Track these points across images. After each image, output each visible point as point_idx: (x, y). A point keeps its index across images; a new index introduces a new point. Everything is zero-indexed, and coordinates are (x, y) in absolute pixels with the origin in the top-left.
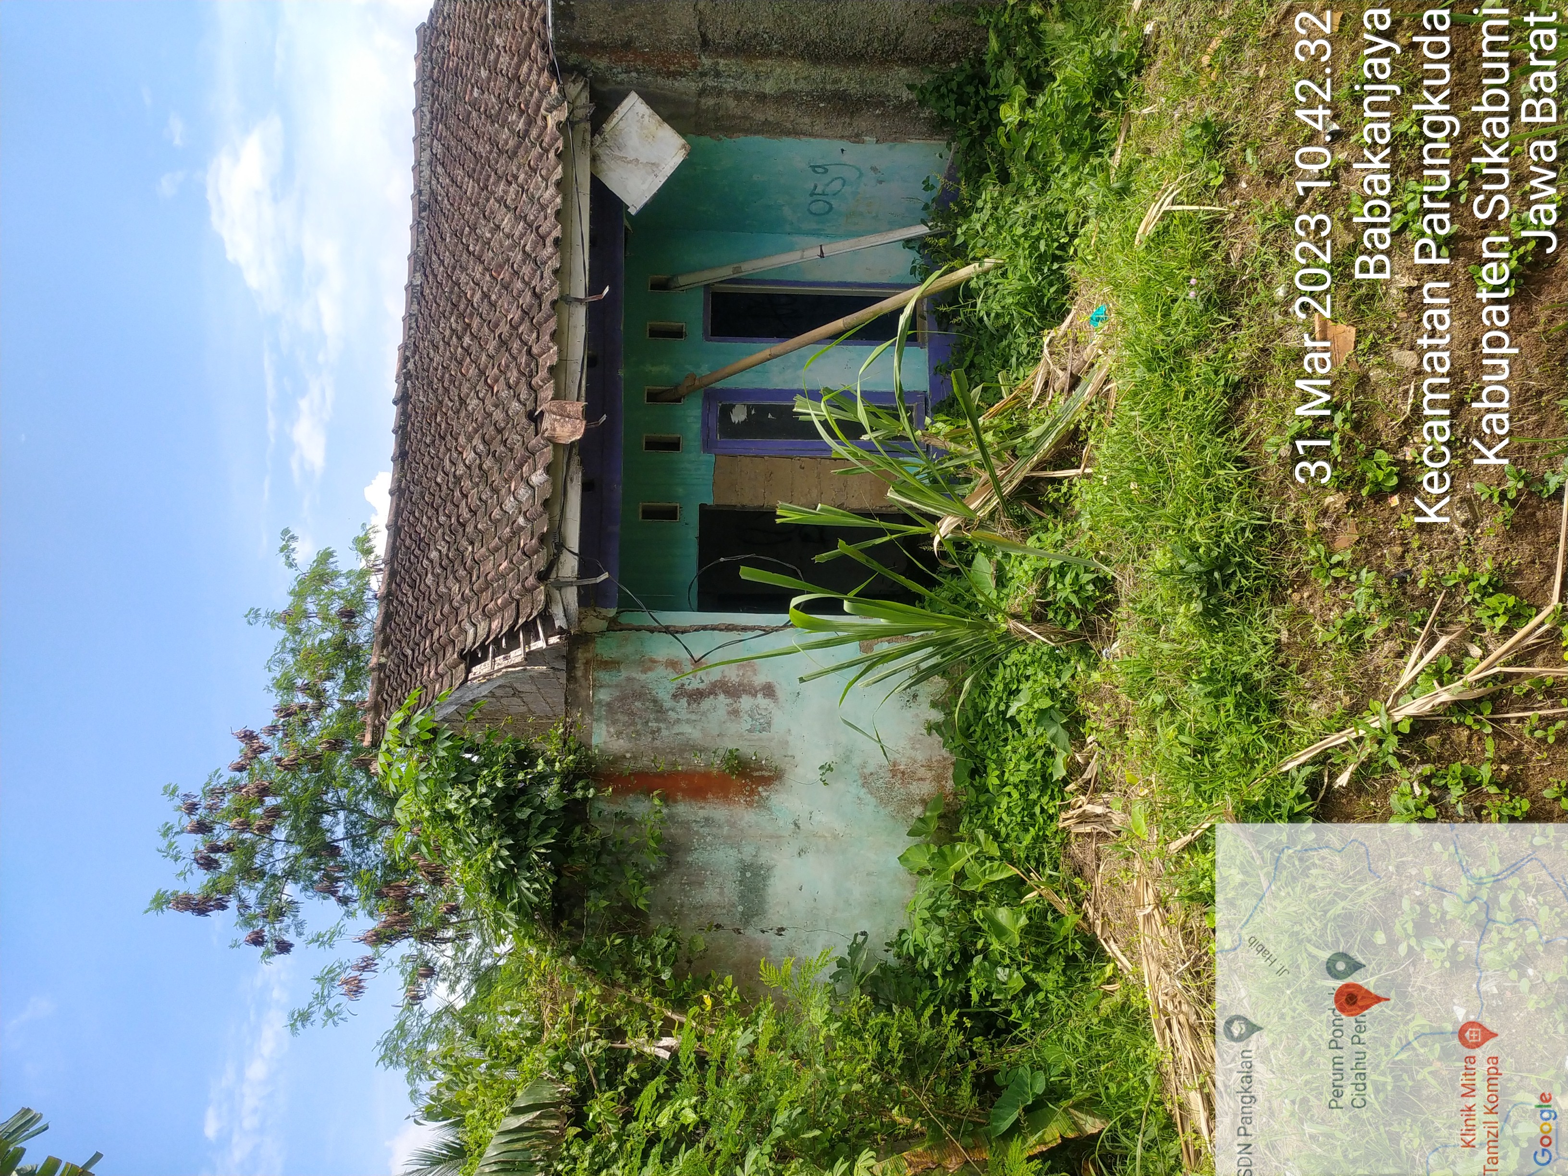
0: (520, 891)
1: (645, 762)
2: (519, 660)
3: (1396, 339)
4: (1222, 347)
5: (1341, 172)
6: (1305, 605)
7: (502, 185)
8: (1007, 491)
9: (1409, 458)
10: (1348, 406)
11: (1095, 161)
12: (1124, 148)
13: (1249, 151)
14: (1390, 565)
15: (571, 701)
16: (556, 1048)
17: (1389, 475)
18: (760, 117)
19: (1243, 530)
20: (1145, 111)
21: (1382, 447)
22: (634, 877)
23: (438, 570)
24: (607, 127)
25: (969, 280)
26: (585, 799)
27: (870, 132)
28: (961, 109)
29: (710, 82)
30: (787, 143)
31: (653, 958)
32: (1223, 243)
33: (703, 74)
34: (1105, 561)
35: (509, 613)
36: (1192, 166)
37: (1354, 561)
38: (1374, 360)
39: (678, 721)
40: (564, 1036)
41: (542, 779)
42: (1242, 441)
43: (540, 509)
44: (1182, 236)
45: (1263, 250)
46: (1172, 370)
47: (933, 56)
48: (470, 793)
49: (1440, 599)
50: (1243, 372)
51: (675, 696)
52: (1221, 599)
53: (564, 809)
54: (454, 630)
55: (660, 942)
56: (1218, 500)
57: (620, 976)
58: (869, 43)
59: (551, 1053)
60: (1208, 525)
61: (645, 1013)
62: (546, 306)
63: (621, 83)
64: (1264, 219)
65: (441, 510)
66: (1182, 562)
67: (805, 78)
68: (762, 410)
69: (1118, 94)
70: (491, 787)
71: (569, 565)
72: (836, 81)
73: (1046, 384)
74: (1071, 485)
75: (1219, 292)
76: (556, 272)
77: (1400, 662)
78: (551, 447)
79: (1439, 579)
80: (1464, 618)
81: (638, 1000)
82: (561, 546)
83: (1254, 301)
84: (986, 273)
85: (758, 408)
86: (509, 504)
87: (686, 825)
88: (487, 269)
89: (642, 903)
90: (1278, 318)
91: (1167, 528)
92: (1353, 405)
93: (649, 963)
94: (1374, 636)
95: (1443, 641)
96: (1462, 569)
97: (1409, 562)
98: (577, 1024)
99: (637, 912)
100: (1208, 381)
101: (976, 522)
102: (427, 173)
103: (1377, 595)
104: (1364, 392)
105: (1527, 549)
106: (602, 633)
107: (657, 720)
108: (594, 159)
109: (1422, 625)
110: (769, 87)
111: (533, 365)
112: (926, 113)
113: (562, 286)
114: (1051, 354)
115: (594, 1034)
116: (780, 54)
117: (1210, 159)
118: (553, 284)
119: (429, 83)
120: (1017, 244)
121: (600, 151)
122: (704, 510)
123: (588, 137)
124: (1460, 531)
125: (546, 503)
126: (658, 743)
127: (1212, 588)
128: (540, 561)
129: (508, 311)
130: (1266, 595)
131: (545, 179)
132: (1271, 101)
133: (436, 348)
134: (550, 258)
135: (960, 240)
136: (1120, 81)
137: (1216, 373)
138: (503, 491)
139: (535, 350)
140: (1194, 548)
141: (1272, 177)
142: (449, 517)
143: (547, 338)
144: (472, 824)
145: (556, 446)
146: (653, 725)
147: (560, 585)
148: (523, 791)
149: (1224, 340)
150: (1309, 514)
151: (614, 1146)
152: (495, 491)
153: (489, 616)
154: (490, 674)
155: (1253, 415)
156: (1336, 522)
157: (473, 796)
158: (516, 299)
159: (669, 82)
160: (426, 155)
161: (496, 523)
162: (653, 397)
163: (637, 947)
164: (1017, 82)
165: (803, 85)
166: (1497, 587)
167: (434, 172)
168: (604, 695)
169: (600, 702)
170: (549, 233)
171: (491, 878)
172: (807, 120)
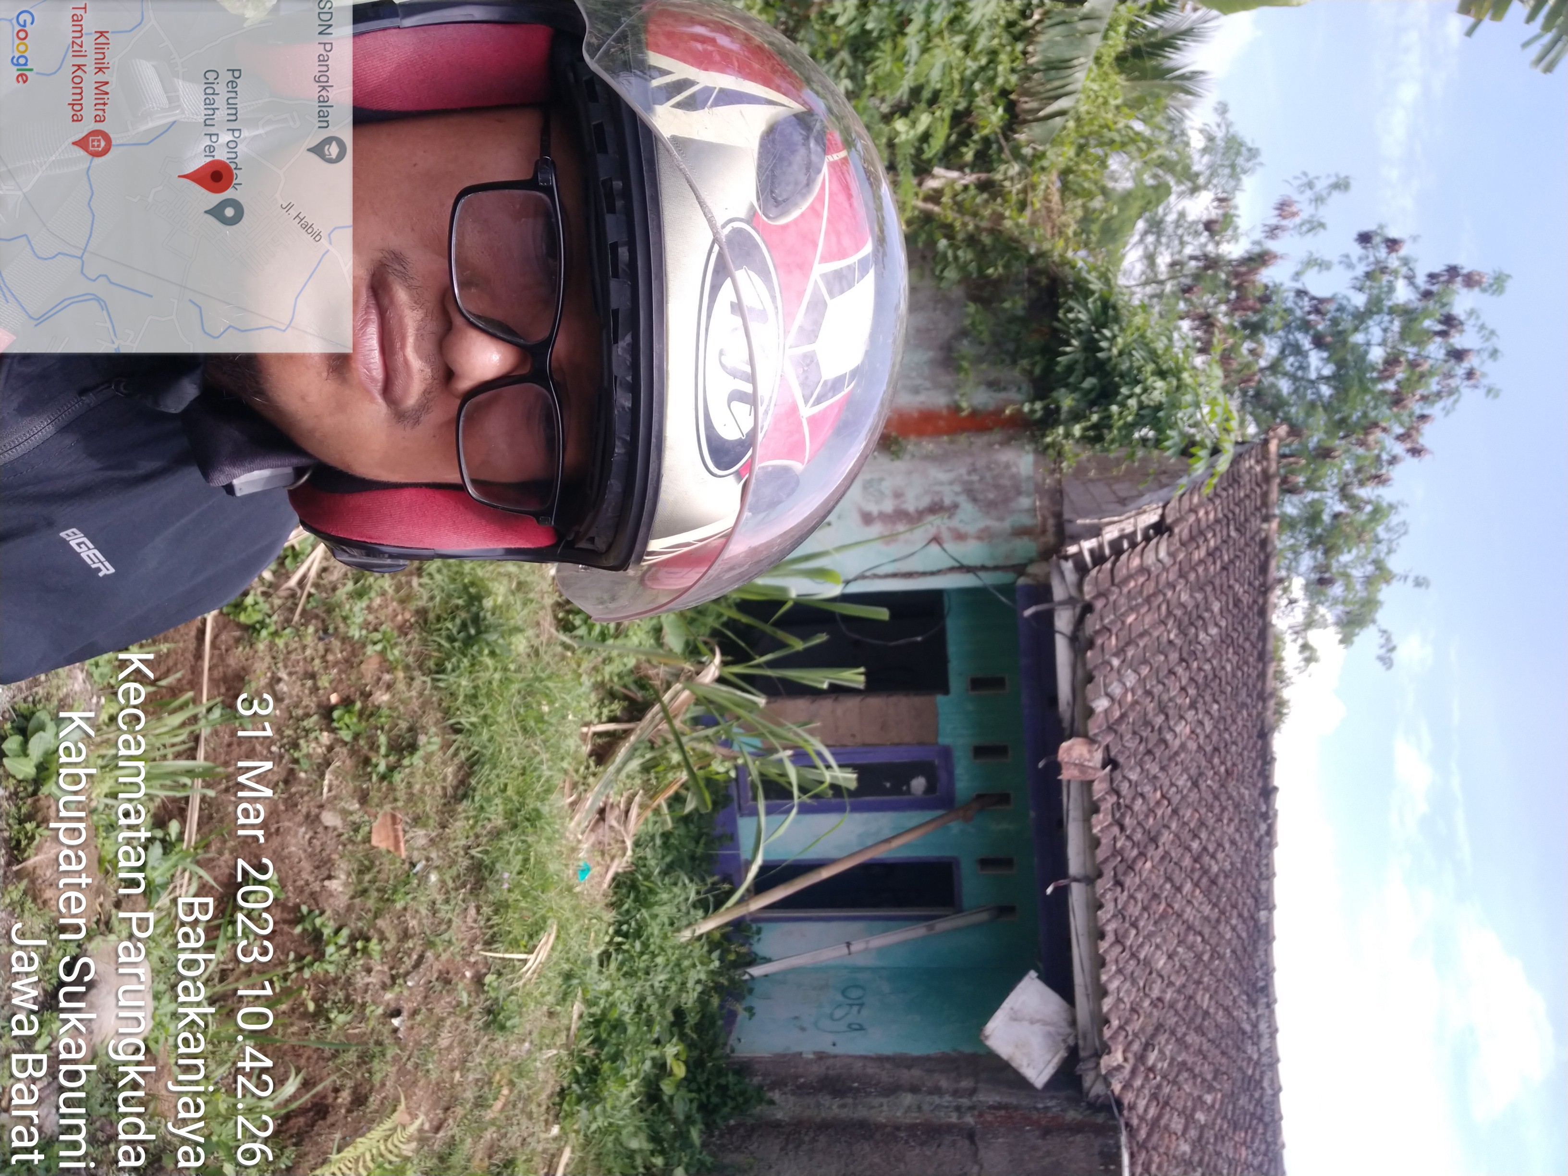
0: (1088, 310)
1: (981, 440)
2: (1108, 529)
3: (340, 835)
4: (478, 829)
5: (388, 981)
6: (399, 610)
7: (1168, 996)
8: (657, 708)
9: (325, 734)
10: (375, 778)
11: (594, 1010)
12: (571, 1019)
13: (466, 1004)
14: (336, 644)
15: (1057, 495)
16: (1043, 169)
17: (341, 719)
18: (916, 1072)
19: (453, 670)
20: (555, 1052)
21: (346, 744)
22: (981, 332)
23: (1206, 615)
24: (1063, 1053)
25: (705, 917)
26: (1032, 401)
27: (809, 1062)
28: (723, 1081)
29: (965, 1102)
30: (888, 1050)
31: (956, 258)
32: (482, 923)
33: (972, 1108)
34: (566, 647)
35: (1122, 572)
36: (511, 993)
37: (364, 646)
38: (356, 818)
39: (951, 483)
40: (1035, 179)
41: (1076, 416)
42: (458, 749)
43: (1096, 673)
44: (517, 931)
45: (449, 915)
46: (519, 810)
47: (753, 1130)
48: (1144, 398)
49: (296, 617)
50: (460, 808)
51: (955, 506)
52: (468, 611)
53: (1052, 390)
54: (1181, 556)
55: (951, 274)
56: (475, 696)
57: (986, 239)
58: (814, 1140)
59: (1045, 163)
60: (481, 674)
61: (959, 207)
62: (1109, 873)
63: (1052, 1098)
64: (450, 942)
65: (1210, 676)
66: (501, 641)
67: (873, 1107)
68: (896, 790)
69: (579, 1070)
70: (1123, 405)
71: (1063, 621)
72: (843, 1106)
73: (627, 812)
74: (599, 715)
75: (484, 879)
76: (1100, 906)
77: (325, 564)
78: (1091, 733)
79: (298, 634)
80: (277, 602)
81: (967, 218)
82: (1074, 639)
83: (454, 871)
84: (689, 925)
85: (901, 793)
86: (1131, 679)
87: (936, 385)
88: (1179, 916)
89: (972, 308)
90: (434, 855)
91: (516, 671)
92: (370, 779)
93: (960, 253)
94: (344, 585)
95: (293, 582)
96: (280, 642)
97: (321, 646)
98: (1025, 191)
99: (975, 299)
100: (489, 800)
101: (682, 679)
102: (1263, 1026)
103: (345, 619)
104: (362, 790)
105: (232, 661)
106: (1031, 561)
107: (972, 482)
108: (1073, 1023)
109: (310, 595)
110: (908, 1099)
111: (1118, 815)
112: (757, 1080)
113: (1094, 893)
114: (623, 842)
115: (1007, 184)
116: (898, 1128)
117: (497, 999)
118: (1103, 895)
119: (1267, 1119)
120: (662, 949)
121: (1068, 1030)
122: (945, 689)
123: (1081, 1043)
124: (283, 674)
125: (1090, 678)
126: (969, 460)
127: (476, 620)
128: (1092, 624)
129: (1151, 871)
130: (431, 616)
131: (1120, 1000)
132: (449, 1048)
133: (1233, 842)
134: (1109, 921)
135: (715, 955)
136: (578, 1082)
137: (482, 808)
138: (1140, 692)
139: (1116, 830)
140: (492, 654)
141: (445, 979)
142: (1200, 669)
143: (1104, 841)
144: (1139, 369)
145: (1085, 735)
146: (975, 478)
147: (1070, 601)
148: (1092, 404)
149: (477, 836)
150: (401, 686)
151: (977, 86)
152: (1148, 693)
153: (1143, 570)
154: (1139, 514)
155: (450, 770)
156: (379, 679)
157: (1139, 396)
158: (1143, 883)
159: (1005, 1100)
160: (1265, 1044)
161: (1145, 661)
162: (1003, 798)
163: (973, 267)
164: (671, 1098)
165: (876, 1101)
166: (252, 630)
167: (1255, 1026)
168: (1025, 502)
169: (1029, 495)
170: (1112, 945)
171: (1117, 320)
172: (870, 1071)
